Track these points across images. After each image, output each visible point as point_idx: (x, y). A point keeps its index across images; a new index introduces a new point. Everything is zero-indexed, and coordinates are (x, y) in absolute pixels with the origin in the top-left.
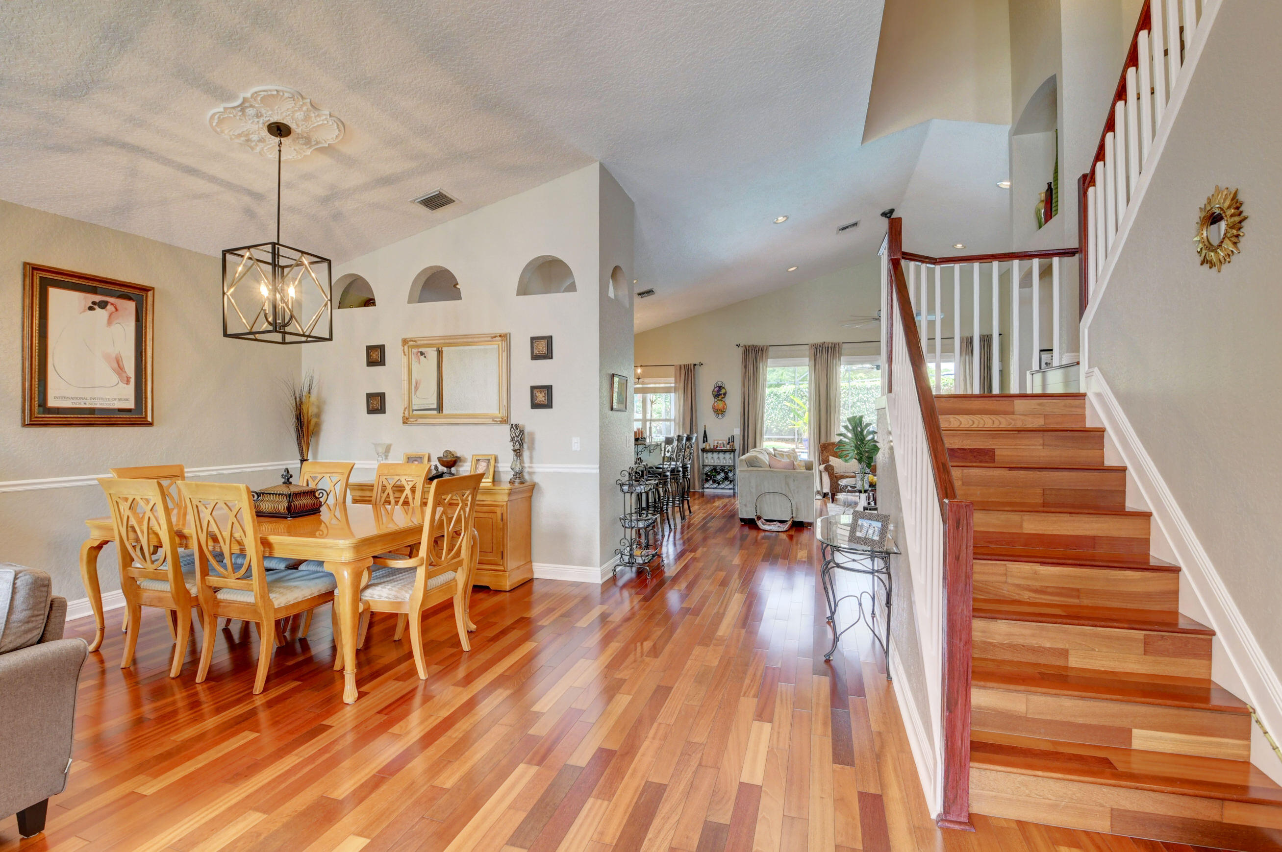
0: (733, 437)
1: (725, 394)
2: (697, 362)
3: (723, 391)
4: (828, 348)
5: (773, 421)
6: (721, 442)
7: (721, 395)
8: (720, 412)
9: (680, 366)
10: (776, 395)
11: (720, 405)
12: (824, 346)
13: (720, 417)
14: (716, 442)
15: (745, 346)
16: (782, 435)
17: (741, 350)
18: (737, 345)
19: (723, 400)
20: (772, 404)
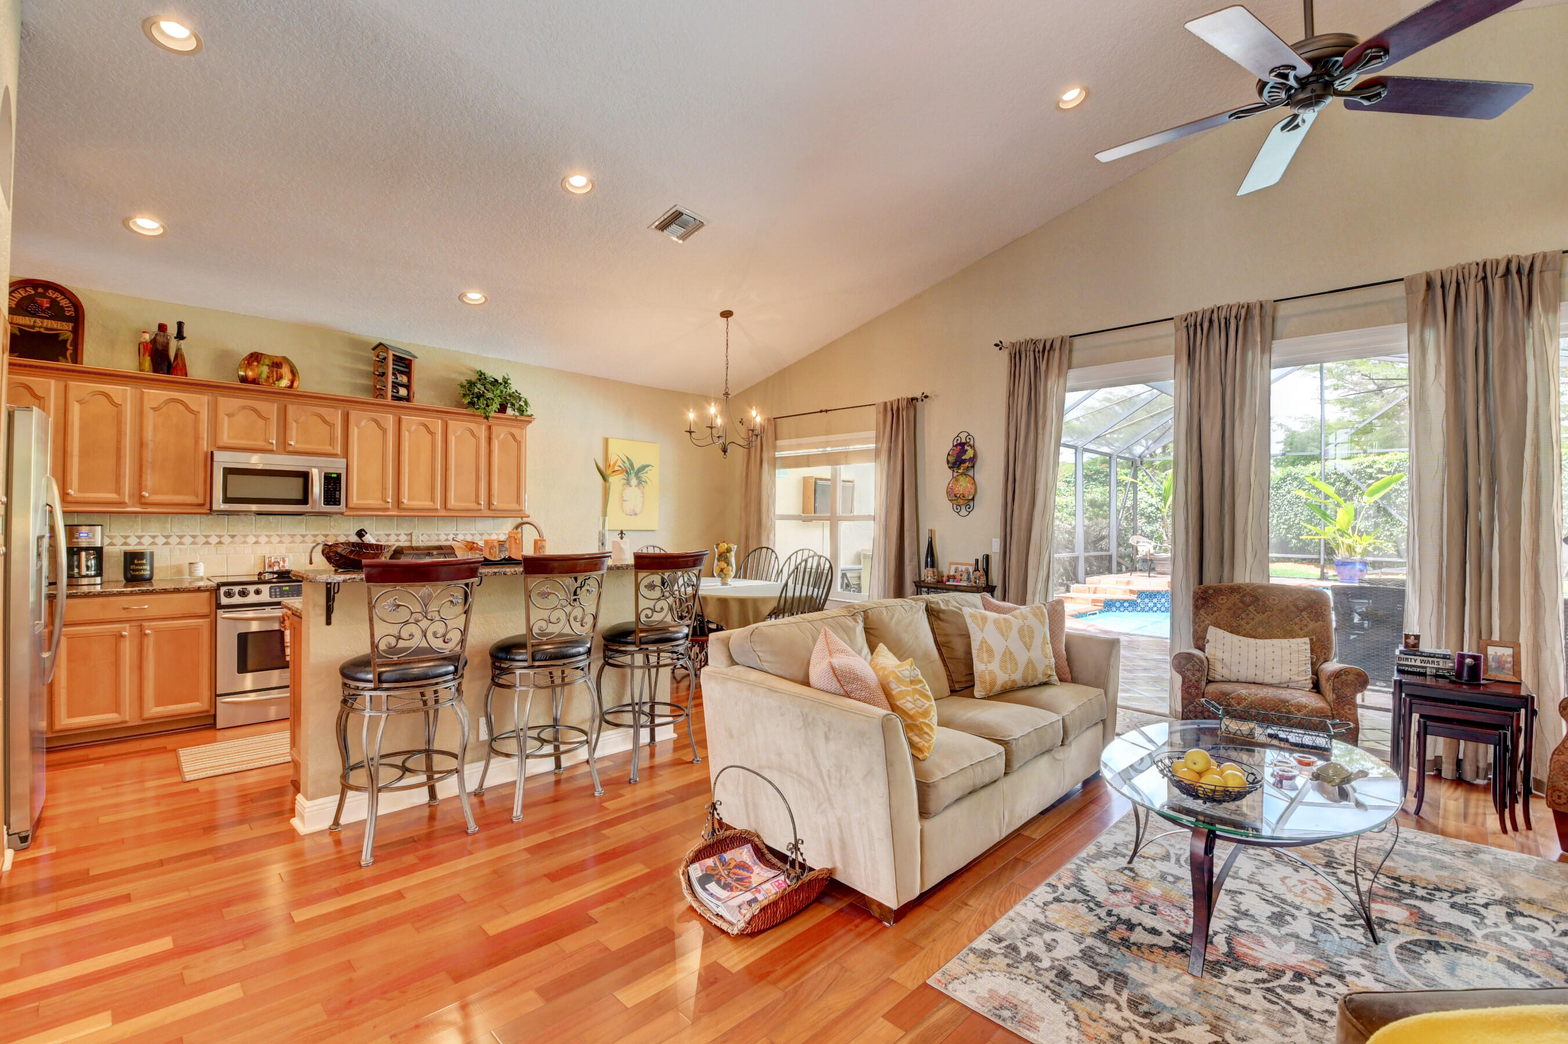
0: (987, 558)
1: (973, 460)
2: (918, 395)
3: (970, 453)
4: (1227, 321)
5: (1290, 527)
6: (963, 568)
7: (964, 461)
8: (963, 502)
9: (885, 403)
10: (1296, 479)
11: (963, 485)
12: (1215, 317)
13: (964, 512)
14: (953, 567)
15: (1013, 345)
16: (1310, 553)
17: (1004, 356)
18: (997, 345)
19: (971, 473)
20: (1288, 496)
